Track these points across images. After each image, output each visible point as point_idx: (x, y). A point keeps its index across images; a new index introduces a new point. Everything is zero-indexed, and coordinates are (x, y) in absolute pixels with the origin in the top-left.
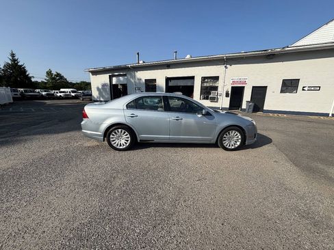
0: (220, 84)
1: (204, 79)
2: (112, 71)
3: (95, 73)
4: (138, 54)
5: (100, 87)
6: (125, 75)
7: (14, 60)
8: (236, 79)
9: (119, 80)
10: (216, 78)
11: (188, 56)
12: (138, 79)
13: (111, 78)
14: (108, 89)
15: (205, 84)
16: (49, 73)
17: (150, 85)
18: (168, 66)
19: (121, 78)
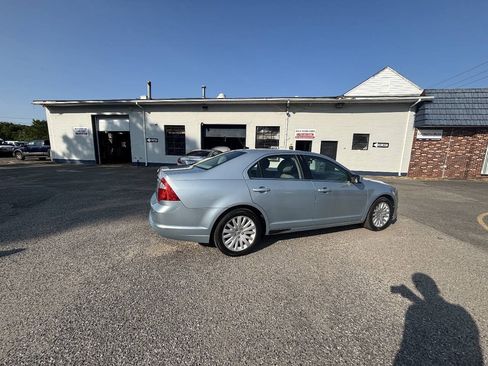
0: (281, 137)
1: (259, 129)
2: (98, 109)
4: (150, 84)
5: (71, 135)
6: (127, 117)
8: (301, 130)
9: (111, 125)
10: (276, 129)
11: (221, 96)
12: (151, 125)
13: (95, 120)
14: (90, 139)
15: (261, 137)
17: (174, 135)
18: (205, 107)
19: (116, 122)
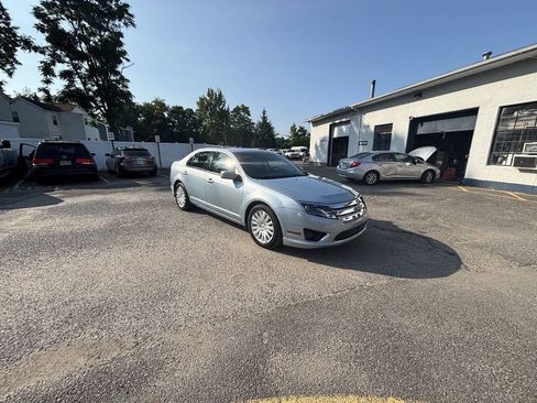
2: (333, 118)
3: (316, 123)
4: (374, 83)
5: (318, 143)
6: (348, 122)
7: (264, 118)
9: (341, 131)
12: (365, 127)
13: (332, 128)
14: (327, 144)
16: (293, 129)
17: (383, 135)
19: (344, 128)
